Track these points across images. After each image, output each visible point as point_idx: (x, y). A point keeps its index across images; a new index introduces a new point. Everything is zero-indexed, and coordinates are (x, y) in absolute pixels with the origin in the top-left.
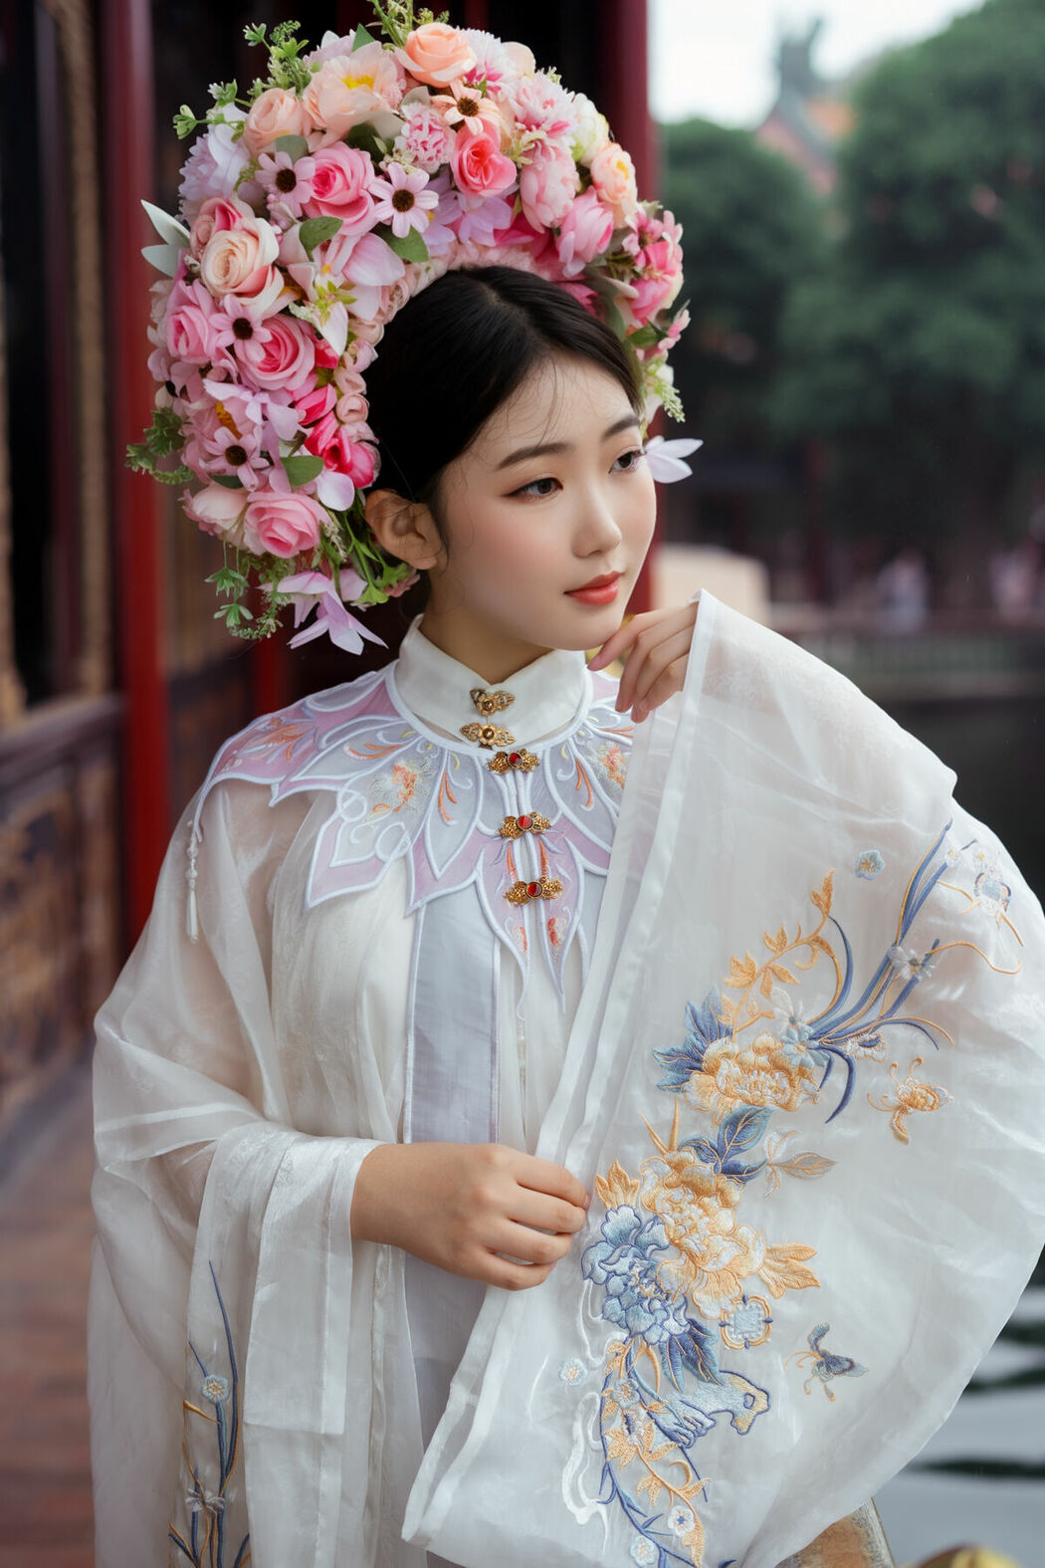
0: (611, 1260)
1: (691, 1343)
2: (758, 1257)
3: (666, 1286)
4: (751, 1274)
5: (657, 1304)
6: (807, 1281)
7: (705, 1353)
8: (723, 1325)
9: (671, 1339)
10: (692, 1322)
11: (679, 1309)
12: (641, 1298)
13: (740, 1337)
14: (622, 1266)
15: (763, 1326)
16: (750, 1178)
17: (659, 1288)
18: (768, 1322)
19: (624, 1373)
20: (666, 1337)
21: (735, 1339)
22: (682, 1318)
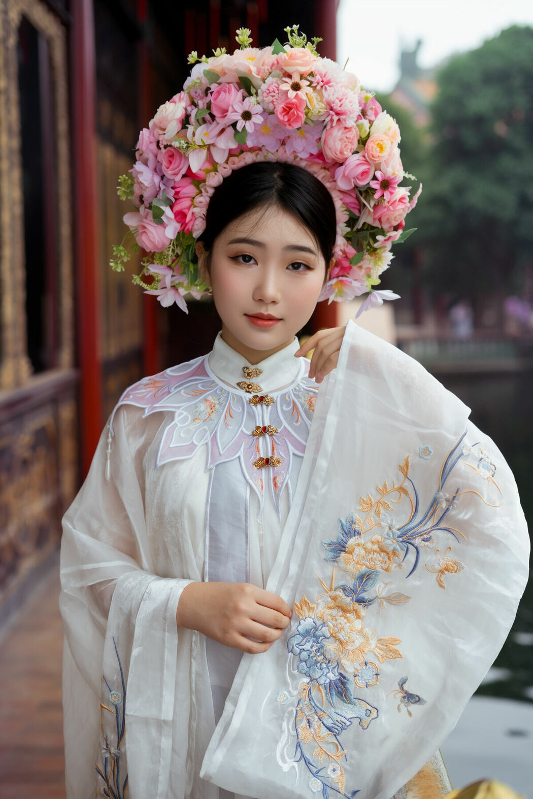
0: (302, 644)
1: (340, 684)
2: (373, 643)
3: (328, 657)
4: (370, 651)
5: (324, 665)
6: (396, 655)
7: (347, 689)
8: (355, 676)
9: (330, 682)
10: (341, 674)
11: (335, 668)
12: (316, 662)
13: (364, 682)
14: (307, 646)
15: (375, 677)
16: (370, 605)
17: (325, 658)
18: (377, 675)
19: (307, 699)
20: (328, 681)
21: (361, 683)
22: (336, 672)
